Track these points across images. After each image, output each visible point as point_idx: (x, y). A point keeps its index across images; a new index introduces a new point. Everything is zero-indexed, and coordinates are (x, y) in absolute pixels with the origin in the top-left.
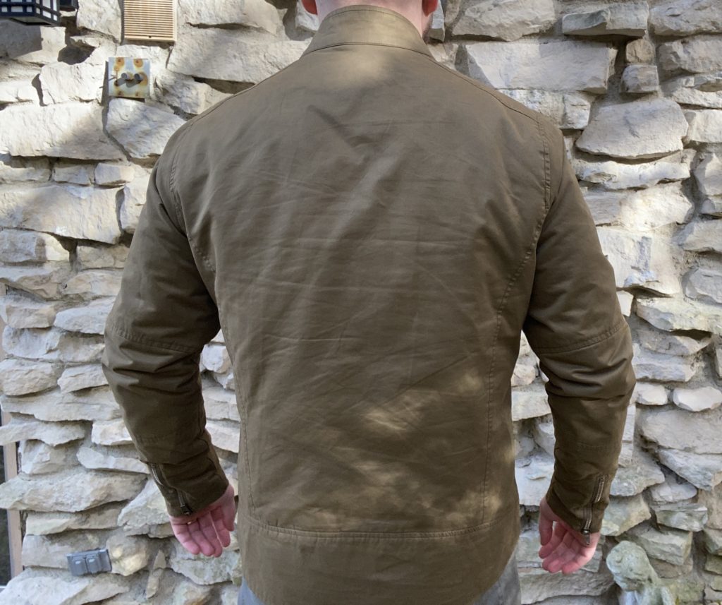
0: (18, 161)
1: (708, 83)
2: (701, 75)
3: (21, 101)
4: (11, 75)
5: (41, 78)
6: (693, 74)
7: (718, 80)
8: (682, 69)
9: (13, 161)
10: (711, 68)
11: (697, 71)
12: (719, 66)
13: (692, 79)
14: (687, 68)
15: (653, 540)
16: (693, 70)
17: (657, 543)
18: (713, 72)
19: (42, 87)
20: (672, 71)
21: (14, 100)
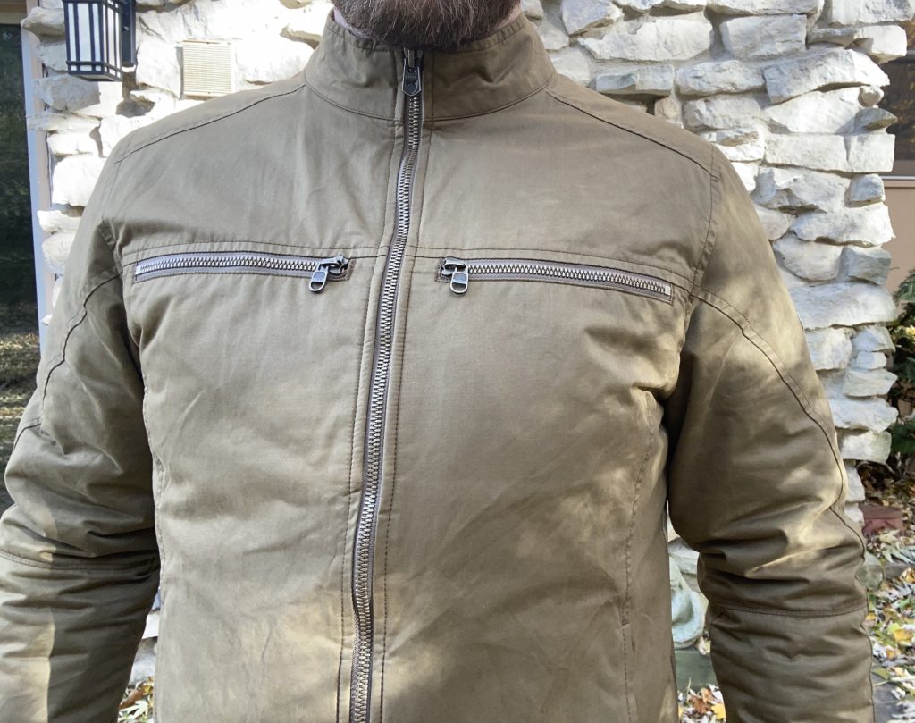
0: (76, 211)
1: (728, 138)
2: (723, 132)
3: (81, 153)
4: (70, 128)
5: (101, 131)
6: (715, 130)
7: (736, 136)
8: (705, 126)
9: (71, 211)
10: (731, 125)
11: (718, 127)
12: (737, 123)
13: (714, 134)
14: (709, 124)
15: (686, 556)
16: (715, 126)
17: (687, 559)
18: (732, 128)
19: (102, 140)
20: (696, 127)
21: (74, 152)
